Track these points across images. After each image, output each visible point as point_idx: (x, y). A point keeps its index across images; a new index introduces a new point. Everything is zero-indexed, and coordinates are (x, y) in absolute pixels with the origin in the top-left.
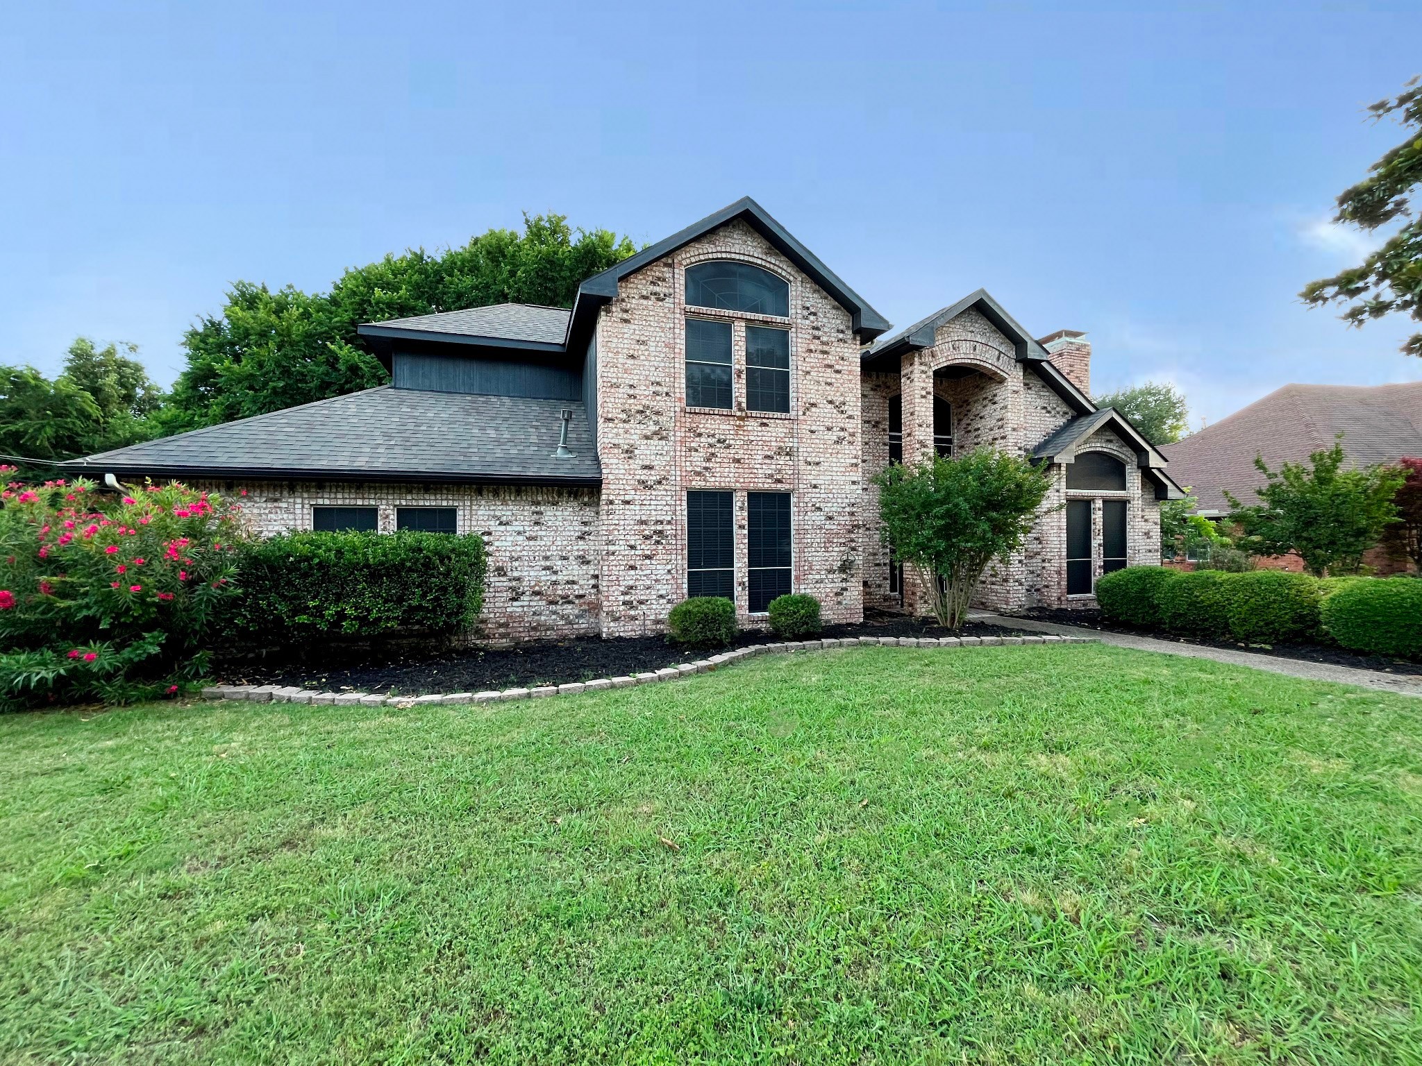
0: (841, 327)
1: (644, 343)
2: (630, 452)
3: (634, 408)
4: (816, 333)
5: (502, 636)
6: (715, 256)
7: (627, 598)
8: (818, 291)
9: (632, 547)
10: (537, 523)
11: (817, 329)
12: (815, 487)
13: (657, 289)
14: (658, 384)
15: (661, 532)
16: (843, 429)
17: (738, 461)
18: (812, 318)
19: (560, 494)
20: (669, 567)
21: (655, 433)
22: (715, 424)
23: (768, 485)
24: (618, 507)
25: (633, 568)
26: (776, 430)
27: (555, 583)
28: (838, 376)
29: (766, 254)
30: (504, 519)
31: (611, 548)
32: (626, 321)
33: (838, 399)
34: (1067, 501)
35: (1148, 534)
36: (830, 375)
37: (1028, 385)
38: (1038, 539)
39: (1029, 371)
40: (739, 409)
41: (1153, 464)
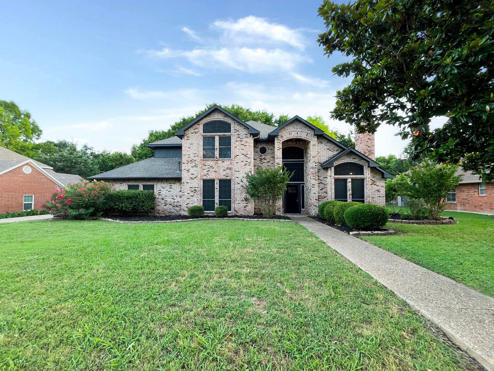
0: (246, 133)
1: (192, 144)
2: (188, 171)
3: (189, 160)
4: (239, 136)
5: (163, 214)
6: (210, 120)
7: (187, 206)
8: (239, 125)
9: (189, 194)
10: (171, 188)
12: (238, 178)
13: (195, 131)
14: (195, 154)
15: (195, 190)
16: (246, 161)
17: (216, 172)
18: (237, 132)
19: (176, 181)
20: (197, 199)
21: (194, 166)
22: (210, 163)
23: (224, 178)
24: (185, 184)
25: (189, 199)
26: (227, 163)
27: (174, 202)
28: (245, 147)
29: (224, 117)
30: (164, 187)
31: (184, 194)
32: (188, 139)
33: (245, 153)
34: (335, 180)
35: (378, 191)
36: (243, 147)
37: (321, 142)
38: (326, 192)
39: (322, 137)
40: (217, 158)
41: (371, 165)
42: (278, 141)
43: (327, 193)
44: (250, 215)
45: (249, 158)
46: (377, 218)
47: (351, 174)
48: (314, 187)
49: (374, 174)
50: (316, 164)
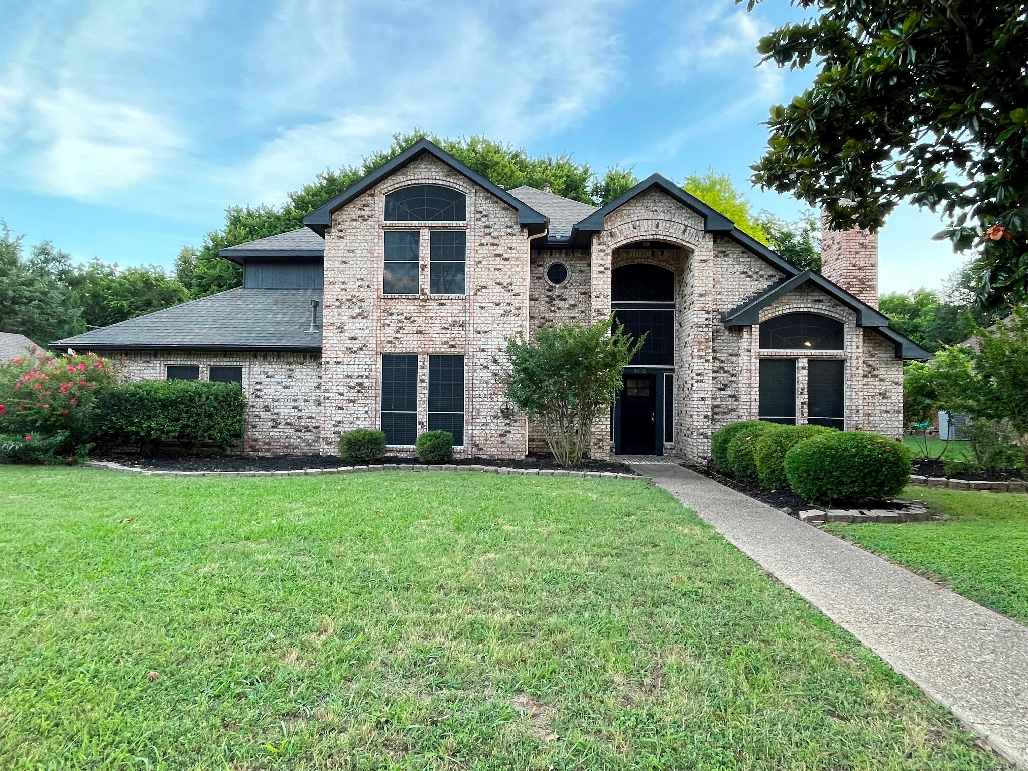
0: (510, 224)
1: (353, 252)
2: (341, 328)
3: (345, 298)
4: (488, 230)
5: (268, 451)
6: (406, 183)
7: (337, 429)
8: (490, 198)
9: (341, 394)
10: (289, 377)
11: (489, 227)
12: (484, 350)
13: (363, 213)
14: (362, 279)
15: (361, 384)
16: (509, 305)
17: (421, 332)
18: (484, 219)
19: (305, 358)
20: (366, 409)
21: (359, 314)
22: (404, 306)
23: (444, 350)
24: (332, 366)
25: (341, 408)
26: (452, 308)
27: (300, 417)
28: (506, 262)
29: (447, 176)
30: (269, 374)
31: (327, 394)
32: (341, 238)
33: (506, 281)
34: (761, 361)
35: (884, 395)
36: (499, 262)
37: (724, 252)
38: (734, 396)
39: (727, 239)
40: (423, 294)
41: (866, 322)
42: (602, 247)
43: (737, 400)
44: (516, 458)
45: (517, 294)
46: (876, 471)
47: (808, 344)
48: (701, 381)
49: (874, 348)
50: (707, 316)
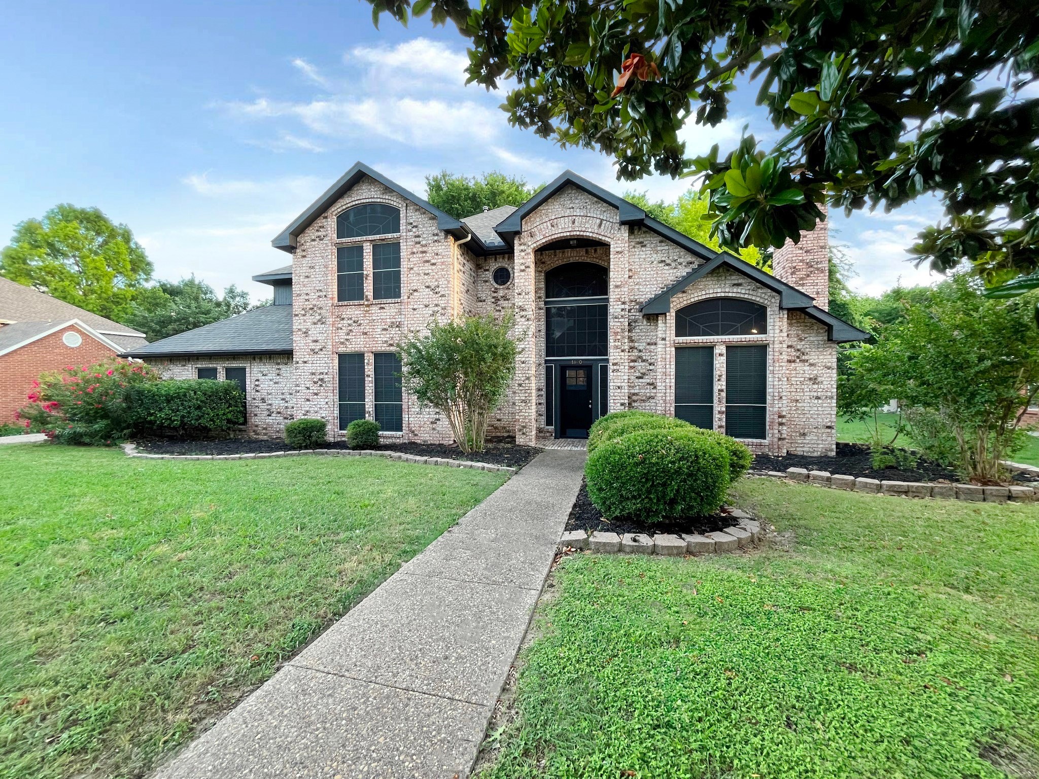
0: (436, 232)
1: (313, 267)
2: (306, 333)
3: (308, 307)
4: (417, 240)
5: (265, 434)
6: (351, 204)
9: (308, 388)
10: (278, 375)
11: (419, 236)
13: (320, 234)
14: (321, 291)
15: (321, 380)
16: (437, 305)
17: (366, 334)
18: (414, 230)
19: (284, 359)
21: (319, 321)
22: (353, 311)
23: (384, 348)
24: (301, 365)
25: (308, 400)
26: (389, 311)
27: (287, 407)
28: (434, 267)
29: (381, 194)
30: (264, 372)
31: (298, 388)
32: (304, 257)
33: (433, 284)
34: (676, 348)
35: (814, 380)
36: (428, 268)
37: (642, 243)
38: (652, 384)
39: (644, 229)
40: (367, 300)
41: (788, 304)
42: (522, 247)
43: (655, 388)
44: (445, 443)
45: (443, 296)
48: (618, 370)
49: (803, 331)
50: (623, 306)
